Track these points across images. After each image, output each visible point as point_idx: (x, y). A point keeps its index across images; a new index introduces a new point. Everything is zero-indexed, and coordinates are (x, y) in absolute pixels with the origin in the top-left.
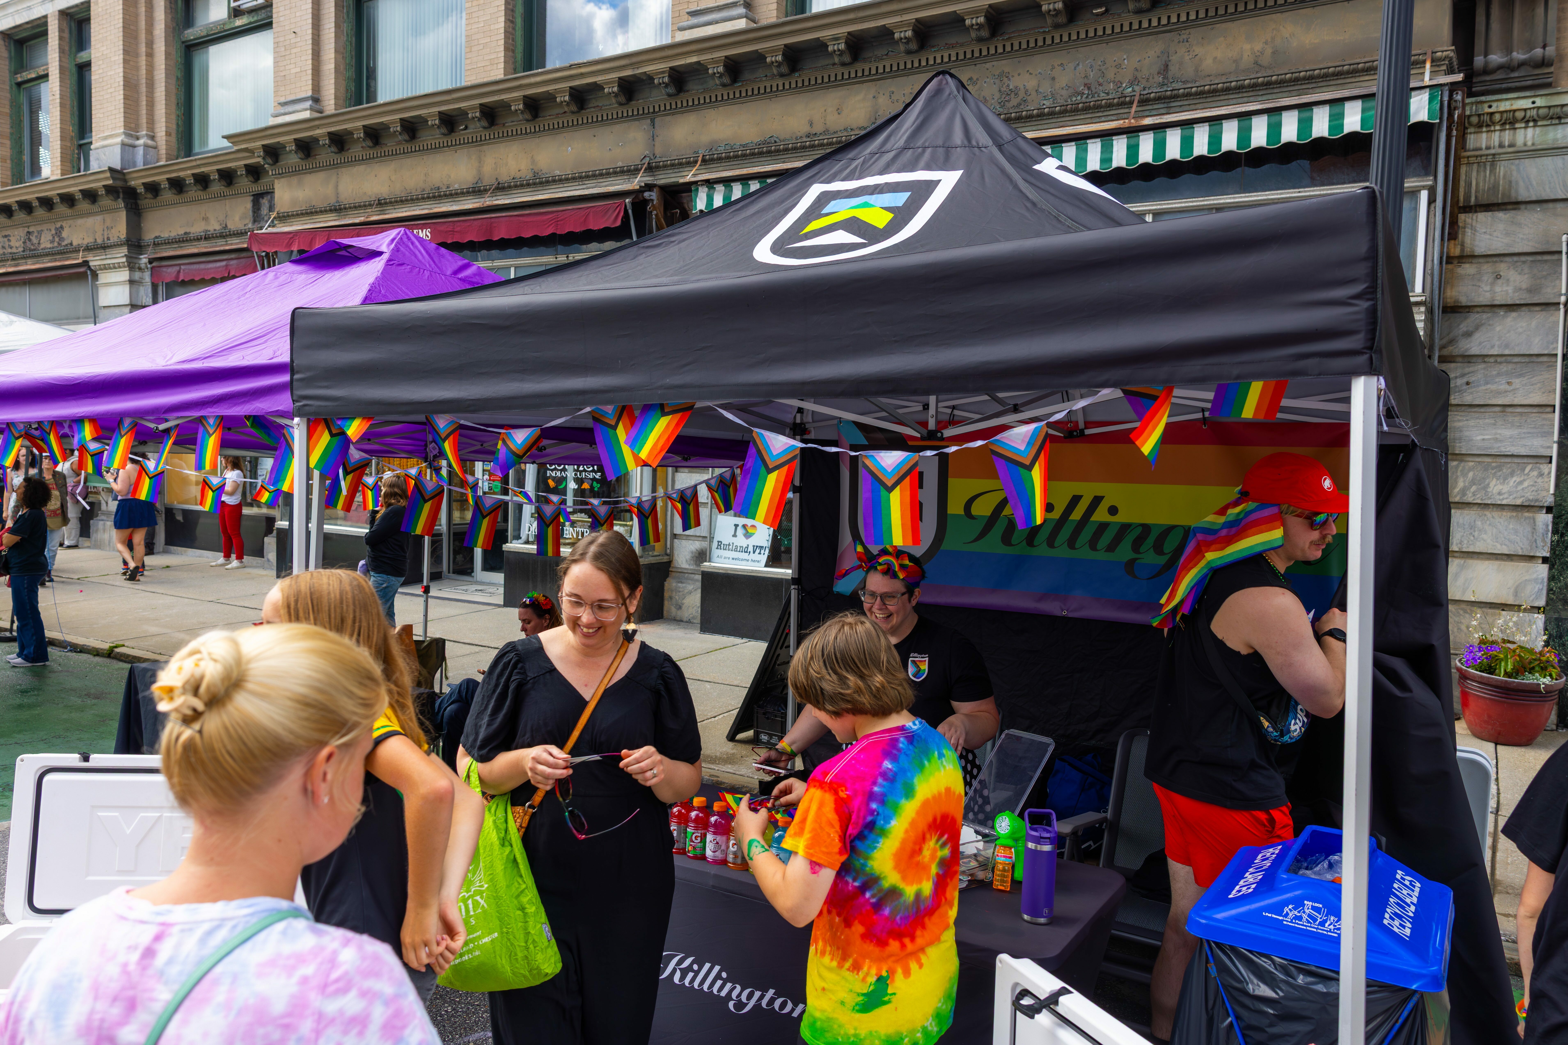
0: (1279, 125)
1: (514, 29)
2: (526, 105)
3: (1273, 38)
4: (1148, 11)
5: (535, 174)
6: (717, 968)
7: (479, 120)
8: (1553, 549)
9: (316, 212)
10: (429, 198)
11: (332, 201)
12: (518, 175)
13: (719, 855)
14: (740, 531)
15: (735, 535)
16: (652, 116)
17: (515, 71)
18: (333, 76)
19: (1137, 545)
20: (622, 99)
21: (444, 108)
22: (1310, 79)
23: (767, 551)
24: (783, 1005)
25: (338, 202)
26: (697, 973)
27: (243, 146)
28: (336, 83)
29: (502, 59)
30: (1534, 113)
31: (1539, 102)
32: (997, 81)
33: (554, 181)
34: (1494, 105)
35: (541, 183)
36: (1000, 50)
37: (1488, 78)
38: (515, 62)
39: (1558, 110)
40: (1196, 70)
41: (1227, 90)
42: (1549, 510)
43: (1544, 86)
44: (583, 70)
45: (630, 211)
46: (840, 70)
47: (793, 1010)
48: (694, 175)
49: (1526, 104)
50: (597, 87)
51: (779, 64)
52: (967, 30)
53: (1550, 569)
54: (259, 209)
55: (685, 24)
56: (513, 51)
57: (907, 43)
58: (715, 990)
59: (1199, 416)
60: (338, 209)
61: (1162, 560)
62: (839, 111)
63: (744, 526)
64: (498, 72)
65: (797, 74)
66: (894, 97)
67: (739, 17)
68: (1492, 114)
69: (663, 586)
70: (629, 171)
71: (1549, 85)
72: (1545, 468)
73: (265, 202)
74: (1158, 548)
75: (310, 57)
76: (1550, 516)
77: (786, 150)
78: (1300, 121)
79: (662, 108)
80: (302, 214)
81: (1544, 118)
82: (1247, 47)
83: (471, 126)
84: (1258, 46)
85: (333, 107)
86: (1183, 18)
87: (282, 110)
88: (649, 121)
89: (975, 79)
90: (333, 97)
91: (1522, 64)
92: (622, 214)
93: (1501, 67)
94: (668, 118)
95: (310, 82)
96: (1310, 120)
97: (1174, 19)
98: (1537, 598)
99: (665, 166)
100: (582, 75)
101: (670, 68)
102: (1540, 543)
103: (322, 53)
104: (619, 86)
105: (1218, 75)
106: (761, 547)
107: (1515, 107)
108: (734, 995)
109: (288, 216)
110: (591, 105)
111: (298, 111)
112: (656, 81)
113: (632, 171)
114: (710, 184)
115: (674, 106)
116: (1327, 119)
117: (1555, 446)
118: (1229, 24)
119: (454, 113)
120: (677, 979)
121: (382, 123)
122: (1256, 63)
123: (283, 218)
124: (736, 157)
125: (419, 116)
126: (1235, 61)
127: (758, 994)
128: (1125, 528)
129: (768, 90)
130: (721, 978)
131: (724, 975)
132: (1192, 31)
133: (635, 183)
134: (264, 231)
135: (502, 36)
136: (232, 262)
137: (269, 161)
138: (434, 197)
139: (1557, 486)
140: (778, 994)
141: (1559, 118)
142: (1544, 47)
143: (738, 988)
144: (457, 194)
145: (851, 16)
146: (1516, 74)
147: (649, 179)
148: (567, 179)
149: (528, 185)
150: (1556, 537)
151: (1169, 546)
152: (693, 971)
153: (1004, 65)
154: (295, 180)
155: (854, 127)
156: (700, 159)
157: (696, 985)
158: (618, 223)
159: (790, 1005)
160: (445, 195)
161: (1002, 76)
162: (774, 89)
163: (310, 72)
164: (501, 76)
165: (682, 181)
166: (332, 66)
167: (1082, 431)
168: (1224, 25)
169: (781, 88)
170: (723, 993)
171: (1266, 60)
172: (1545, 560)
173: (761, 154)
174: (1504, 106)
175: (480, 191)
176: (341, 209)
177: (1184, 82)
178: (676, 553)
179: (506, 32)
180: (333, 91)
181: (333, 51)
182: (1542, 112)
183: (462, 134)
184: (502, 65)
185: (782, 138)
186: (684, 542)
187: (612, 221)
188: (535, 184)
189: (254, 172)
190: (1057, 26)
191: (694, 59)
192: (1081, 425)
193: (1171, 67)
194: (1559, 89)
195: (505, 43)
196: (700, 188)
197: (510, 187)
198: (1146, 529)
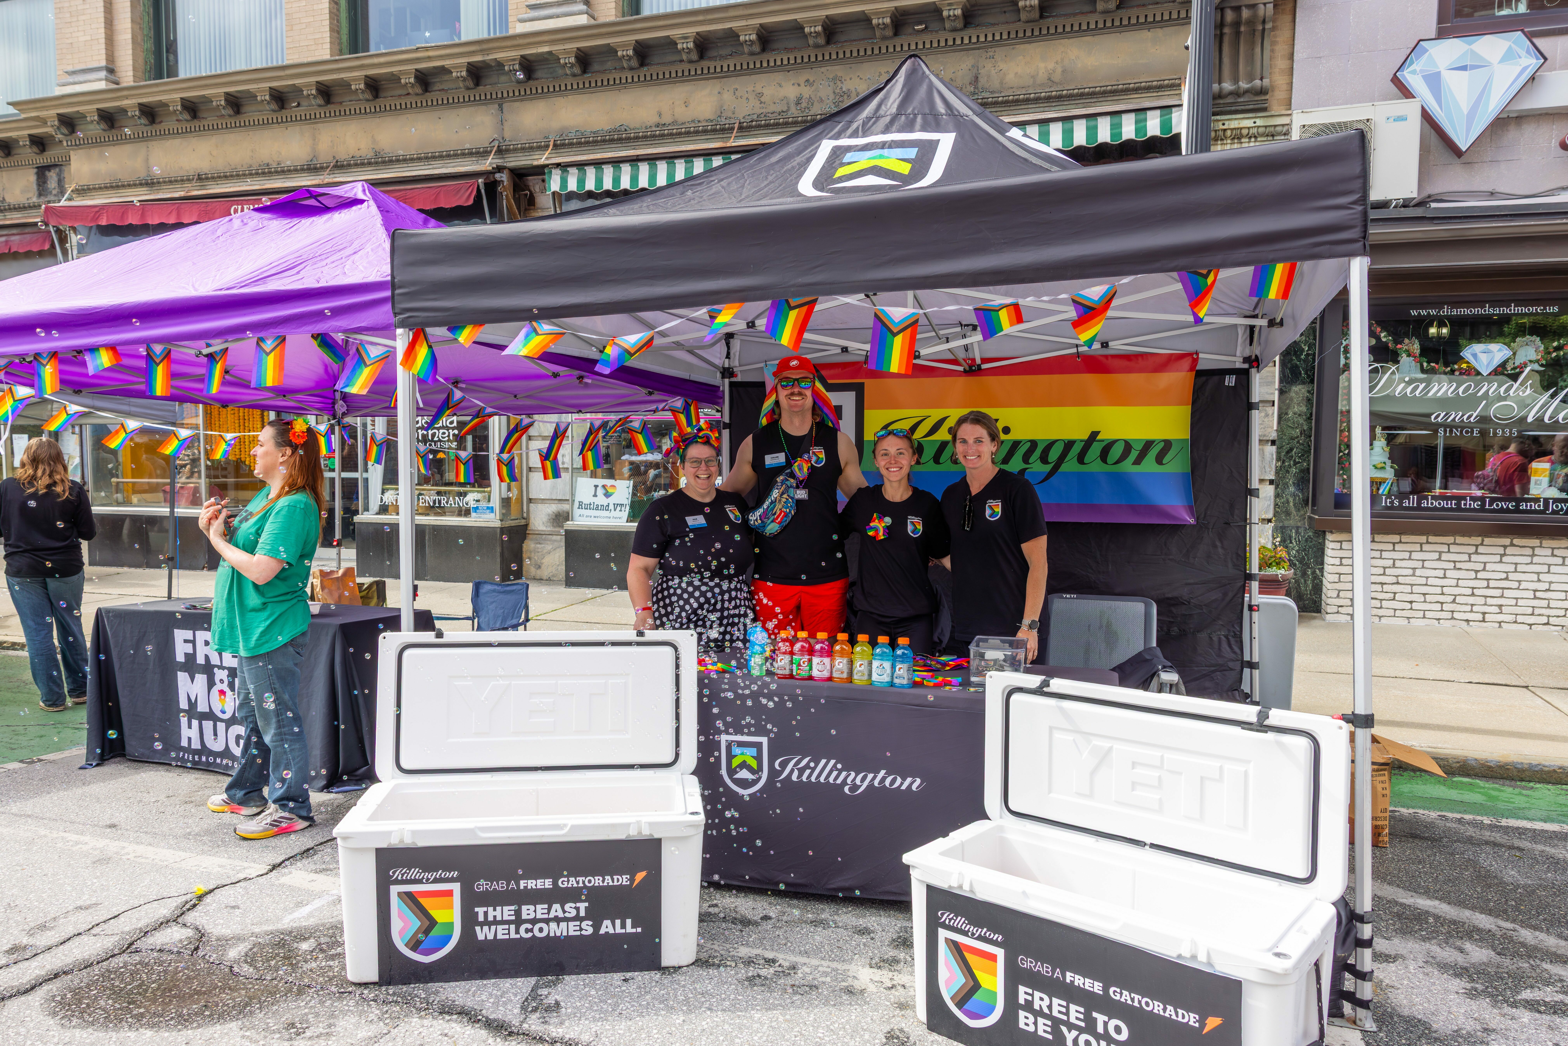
0: (1071, 131)
1: (338, 10)
2: (367, 85)
3: (1062, 60)
4: (961, 30)
5: (377, 154)
6: (832, 762)
7: (315, 97)
8: (1277, 473)
9: (123, 186)
10: (257, 174)
11: (142, 174)
12: (358, 154)
13: (826, 674)
14: (600, 491)
15: (595, 495)
16: (500, 101)
17: (341, 52)
18: (130, 46)
19: (1026, 459)
20: (470, 84)
21: (274, 84)
22: (1092, 95)
23: (628, 508)
24: (893, 781)
25: (149, 176)
26: (813, 769)
27: (34, 114)
28: (134, 55)
29: (328, 40)
30: (1255, 131)
31: (1259, 122)
32: (832, 84)
33: (398, 161)
34: (1227, 123)
35: (384, 162)
36: (834, 56)
37: (1222, 101)
38: (340, 44)
39: (1272, 129)
40: (1001, 83)
41: (1027, 101)
42: (1273, 443)
43: (1261, 109)
44: (431, 53)
45: (483, 191)
46: (686, 66)
47: (902, 784)
48: (547, 158)
49: (1248, 123)
50: (444, 71)
51: (630, 58)
52: (805, 36)
53: (1276, 488)
54: (45, 182)
55: (526, 16)
56: (338, 32)
57: (751, 45)
58: (831, 780)
59: (1074, 350)
60: (150, 183)
61: (1047, 468)
62: (686, 104)
63: (604, 486)
64: (324, 52)
65: (645, 69)
66: (738, 94)
67: (580, 13)
68: (1225, 130)
69: (521, 548)
70: (478, 153)
71: (1265, 110)
72: (1269, 410)
73: (52, 176)
74: (1044, 459)
75: (103, 25)
76: (1274, 448)
77: (637, 138)
78: (1088, 128)
79: (511, 94)
80: (106, 187)
81: (1262, 135)
82: (1042, 65)
83: (304, 103)
84: (1051, 66)
85: (131, 79)
86: (990, 38)
87: (71, 79)
88: (497, 106)
89: (811, 80)
90: (131, 68)
91: (1247, 91)
92: (475, 193)
93: (1231, 93)
94: (517, 104)
95: (104, 51)
96: (1096, 127)
97: (982, 39)
98: (1266, 513)
99: (515, 150)
100: (429, 58)
101: (522, 56)
102: (1268, 469)
103: (116, 22)
104: (468, 71)
105: (1019, 88)
106: (622, 505)
107: (1241, 126)
108: (849, 781)
109: (89, 189)
110: (436, 88)
111: (90, 81)
112: (506, 68)
113: (482, 154)
114: (563, 167)
115: (523, 93)
116: (1109, 128)
117: (1277, 393)
118: (1027, 46)
119: (286, 90)
120: (794, 777)
121: (203, 96)
122: (1049, 79)
123: (82, 191)
124: (587, 143)
125: (248, 91)
126: (1033, 77)
127: (870, 776)
128: (1016, 444)
129: (618, 82)
130: (837, 769)
131: (839, 766)
132: (997, 49)
133: (488, 164)
134: (61, 204)
135: (328, 16)
136: (13, 238)
137: (65, 131)
138: (263, 173)
139: (1279, 422)
140: (888, 774)
141: (1273, 136)
142: (1261, 79)
143: (853, 774)
144: (289, 171)
145: (701, 18)
146: (1242, 100)
147: (499, 162)
148: (412, 160)
149: (370, 164)
150: (1279, 464)
151: (1054, 455)
152: (810, 768)
153: (837, 70)
154: (95, 152)
155: (701, 119)
156: (551, 144)
157: (813, 779)
158: (471, 202)
159: (899, 780)
160: (276, 172)
161: (835, 79)
162: (624, 81)
163: (103, 41)
164: (327, 57)
165: (536, 163)
166: (129, 36)
167: (979, 366)
168: (1022, 46)
169: (630, 80)
170: (839, 781)
171: (1057, 77)
172: (1271, 482)
173: (612, 141)
174: (1234, 124)
175: (315, 168)
176: (153, 183)
177: (991, 92)
178: (532, 516)
179: (331, 12)
180: (131, 62)
181: (129, 20)
182: (1261, 130)
183: (293, 110)
184: (328, 46)
185: (632, 127)
186: (540, 506)
187: (465, 199)
188: (376, 163)
189: (40, 143)
190: (884, 38)
191: (546, 49)
192: (978, 361)
193: (980, 79)
194: (1273, 113)
195: (331, 23)
196: (553, 171)
197: (349, 165)
198: (1034, 444)
